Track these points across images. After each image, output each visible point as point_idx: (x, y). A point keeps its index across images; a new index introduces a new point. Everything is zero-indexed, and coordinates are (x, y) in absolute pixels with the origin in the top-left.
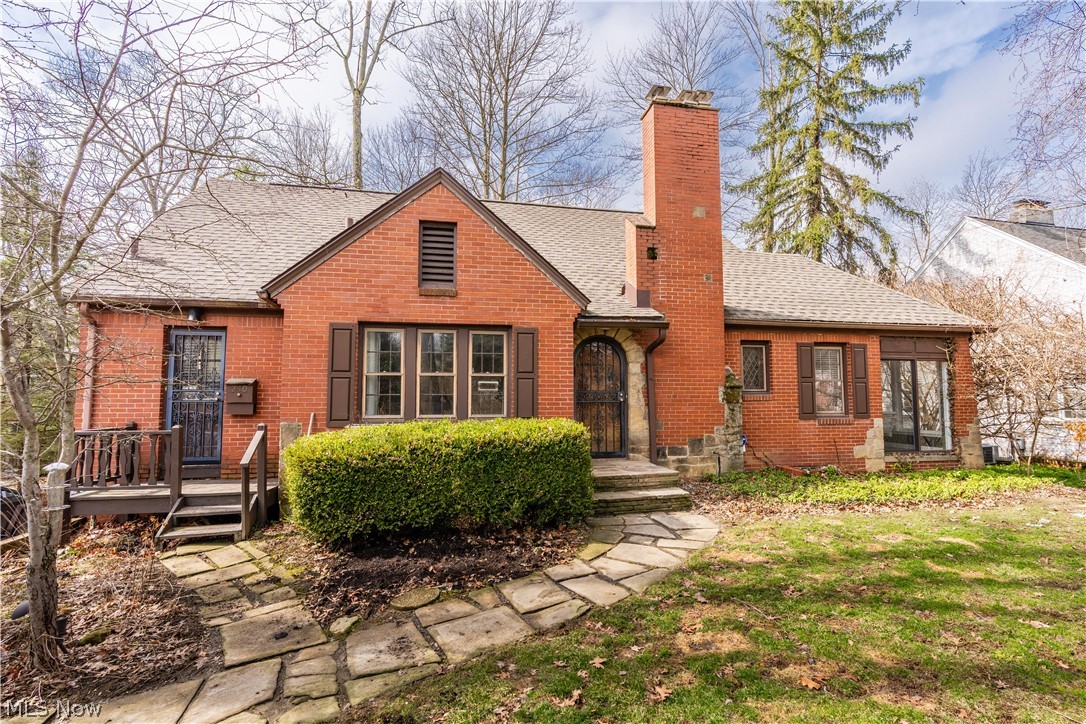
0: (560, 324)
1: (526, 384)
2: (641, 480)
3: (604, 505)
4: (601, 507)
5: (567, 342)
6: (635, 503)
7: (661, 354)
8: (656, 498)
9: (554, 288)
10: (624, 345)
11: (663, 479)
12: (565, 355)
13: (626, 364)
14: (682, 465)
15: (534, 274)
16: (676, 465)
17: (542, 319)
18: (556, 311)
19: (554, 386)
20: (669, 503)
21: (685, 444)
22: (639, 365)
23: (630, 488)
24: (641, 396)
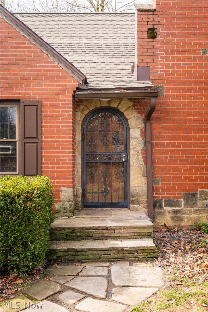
0: (61, 97)
1: (31, 148)
2: (117, 231)
3: (73, 253)
4: (70, 255)
5: (66, 111)
6: (102, 253)
7: (159, 120)
8: (122, 249)
9: (54, 66)
10: (125, 114)
11: (138, 231)
12: (65, 123)
13: (128, 129)
14: (177, 216)
15: (38, 55)
16: (172, 215)
17: (45, 93)
18: (57, 85)
19: (55, 149)
20: (136, 254)
21: (181, 198)
22: (139, 131)
23: (106, 238)
24: (140, 156)
